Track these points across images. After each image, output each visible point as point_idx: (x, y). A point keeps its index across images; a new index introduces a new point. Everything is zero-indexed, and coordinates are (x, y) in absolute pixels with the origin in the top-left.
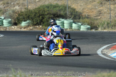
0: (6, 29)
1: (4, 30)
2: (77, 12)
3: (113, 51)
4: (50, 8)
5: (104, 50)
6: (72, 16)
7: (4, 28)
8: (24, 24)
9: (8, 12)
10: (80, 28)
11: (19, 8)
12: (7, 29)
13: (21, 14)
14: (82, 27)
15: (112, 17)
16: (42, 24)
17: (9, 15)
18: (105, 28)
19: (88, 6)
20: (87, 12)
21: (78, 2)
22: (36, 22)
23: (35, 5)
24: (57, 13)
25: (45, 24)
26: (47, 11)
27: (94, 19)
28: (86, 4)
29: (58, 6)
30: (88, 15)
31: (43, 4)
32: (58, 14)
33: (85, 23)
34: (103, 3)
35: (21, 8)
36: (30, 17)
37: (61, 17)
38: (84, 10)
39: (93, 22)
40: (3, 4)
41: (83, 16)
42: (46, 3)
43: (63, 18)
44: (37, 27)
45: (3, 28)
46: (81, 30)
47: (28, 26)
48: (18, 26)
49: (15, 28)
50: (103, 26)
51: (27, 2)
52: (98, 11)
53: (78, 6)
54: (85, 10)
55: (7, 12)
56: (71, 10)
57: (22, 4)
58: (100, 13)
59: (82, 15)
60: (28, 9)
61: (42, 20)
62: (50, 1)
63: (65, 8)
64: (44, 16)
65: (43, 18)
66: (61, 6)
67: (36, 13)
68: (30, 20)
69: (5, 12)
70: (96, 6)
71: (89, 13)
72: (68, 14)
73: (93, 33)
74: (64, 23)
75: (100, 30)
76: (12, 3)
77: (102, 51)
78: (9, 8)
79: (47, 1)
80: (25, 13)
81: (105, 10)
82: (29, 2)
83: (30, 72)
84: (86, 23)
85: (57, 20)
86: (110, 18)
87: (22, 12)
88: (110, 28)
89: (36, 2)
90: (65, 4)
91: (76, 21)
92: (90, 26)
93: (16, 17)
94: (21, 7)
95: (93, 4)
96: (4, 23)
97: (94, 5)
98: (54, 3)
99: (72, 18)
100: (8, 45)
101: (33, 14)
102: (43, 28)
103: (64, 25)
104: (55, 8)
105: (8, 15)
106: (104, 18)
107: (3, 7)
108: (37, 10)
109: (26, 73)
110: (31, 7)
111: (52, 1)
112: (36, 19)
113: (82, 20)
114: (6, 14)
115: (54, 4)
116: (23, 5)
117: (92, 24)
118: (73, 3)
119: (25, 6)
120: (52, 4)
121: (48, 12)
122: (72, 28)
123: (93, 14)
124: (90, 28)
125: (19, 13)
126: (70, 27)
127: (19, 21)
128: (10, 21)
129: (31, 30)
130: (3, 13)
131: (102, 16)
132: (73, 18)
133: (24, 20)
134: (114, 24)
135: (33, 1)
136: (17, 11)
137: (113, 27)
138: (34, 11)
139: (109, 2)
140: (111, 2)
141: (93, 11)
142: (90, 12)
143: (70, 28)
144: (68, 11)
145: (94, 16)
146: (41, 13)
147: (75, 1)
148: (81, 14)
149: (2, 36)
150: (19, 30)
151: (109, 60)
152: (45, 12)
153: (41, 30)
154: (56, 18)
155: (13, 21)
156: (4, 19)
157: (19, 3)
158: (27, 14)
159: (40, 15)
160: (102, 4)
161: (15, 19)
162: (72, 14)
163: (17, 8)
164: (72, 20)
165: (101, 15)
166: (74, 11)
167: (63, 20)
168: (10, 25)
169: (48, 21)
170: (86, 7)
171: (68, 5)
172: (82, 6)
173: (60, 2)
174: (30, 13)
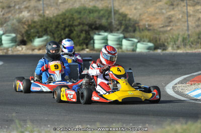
0: (7, 51)
1: (4, 54)
2: (130, 19)
3: (193, 87)
4: (82, 13)
5: (178, 85)
6: (121, 27)
7: (4, 49)
8: (39, 42)
9: (10, 22)
10: (136, 46)
11: (29, 14)
12: (9, 52)
13: (33, 25)
14: (139, 45)
15: (190, 28)
18: (178, 47)
19: (148, 9)
20: (148, 19)
22: (58, 38)
23: (56, 9)
24: (95, 22)
26: (78, 19)
27: (160, 32)
28: (144, 6)
29: (96, 11)
30: (150, 26)
31: (71, 7)
32: (96, 24)
33: (143, 38)
34: (175, 3)
35: (33, 16)
36: (48, 29)
37: (102, 30)
38: (141, 16)
39: (157, 36)
40: (1, 9)
41: (141, 27)
42: (75, 5)
43: (106, 31)
45: (1, 50)
46: (138, 50)
48: (28, 46)
49: (22, 49)
50: (175, 44)
51: (43, 4)
52: (167, 18)
53: (131, 10)
54: (144, 17)
55: (8, 21)
56: (119, 16)
57: (35, 7)
58: (169, 20)
59: (140, 24)
60: (44, 16)
61: (69, 34)
62: (83, 2)
63: (109, 12)
64: (72, 28)
65: (71, 31)
66: (102, 10)
67: (59, 23)
68: (48, 35)
69: (5, 22)
70: (162, 9)
71: (151, 21)
72: (115, 23)
73: (159, 55)
74: (107, 40)
75: (170, 50)
76: (17, 7)
77: (174, 88)
78: (12, 15)
79: (77, 2)
80: (39, 23)
81: (179, 15)
82: (47, 5)
83: (49, 126)
84: (145, 37)
85: (95, 34)
86: (188, 30)
87: (34, 22)
88: (188, 47)
89: (59, 3)
90: (110, 6)
91: (127, 35)
92: (153, 43)
93: (23, 31)
95: (157, 5)
96: (3, 42)
97: (160, 7)
98: (89, 5)
99: (121, 30)
100: (10, 79)
101: (54, 25)
103: (107, 43)
104: (92, 15)
105: (10, 27)
106: (178, 29)
107: (2, 13)
108: (61, 18)
109: (42, 128)
110: (50, 13)
112: (58, 32)
113: (138, 33)
114: (7, 25)
115: (90, 7)
116: (35, 10)
117: (156, 41)
118: (122, 5)
119: (39, 10)
120: (85, 7)
121: (79, 20)
122: (121, 48)
123: (158, 23)
124: (153, 48)
125: (30, 23)
126: (118, 46)
127: (29, 37)
128: (14, 38)
130: (2, 24)
131: (173, 26)
132: (123, 30)
133: (38, 35)
134: (194, 40)
135: (53, 3)
136: (24, 19)
137: (192, 46)
138: (56, 19)
139: (185, 1)
140: (188, 1)
141: (157, 19)
142: (152, 19)
143: (118, 48)
144: (114, 19)
145: (160, 26)
146: (67, 22)
147: (126, 2)
148: (136, 22)
150: (30, 52)
152: (74, 22)
154: (94, 31)
155: (19, 37)
156: (3, 34)
157: (29, 6)
158: (42, 24)
159: (65, 27)
160: (172, 5)
162: (121, 23)
163: (25, 14)
164: (121, 33)
165: (171, 24)
166: (124, 19)
167: (106, 34)
168: (13, 44)
169: (79, 36)
170: (145, 11)
171: (114, 8)
172: (139, 9)
173: (100, 3)
174: (47, 22)
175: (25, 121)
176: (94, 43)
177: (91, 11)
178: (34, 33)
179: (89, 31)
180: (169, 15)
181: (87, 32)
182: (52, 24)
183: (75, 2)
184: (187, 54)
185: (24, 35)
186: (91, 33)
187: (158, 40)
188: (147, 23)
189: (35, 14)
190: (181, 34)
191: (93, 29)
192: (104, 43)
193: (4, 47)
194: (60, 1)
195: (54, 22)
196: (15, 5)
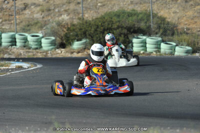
0: (47, 54)
1: (44, 57)
2: (168, 22)
4: (121, 17)
6: (159, 31)
7: (44, 52)
8: (78, 45)
9: (50, 25)
10: (175, 50)
11: (68, 17)
12: (49, 55)
13: (72, 28)
14: (177, 48)
19: (187, 12)
20: (186, 23)
21: (169, 6)
23: (96, 12)
24: (134, 25)
26: (116, 22)
27: (198, 35)
28: (183, 10)
29: (135, 14)
30: (188, 29)
31: (110, 11)
32: (135, 28)
36: (87, 33)
37: (140, 33)
38: (180, 20)
39: (196, 40)
40: (41, 12)
41: (179, 31)
42: (114, 9)
43: (144, 35)
45: (41, 53)
46: (176, 54)
47: (85, 49)
48: (68, 49)
49: (61, 52)
51: (83, 7)
53: (170, 13)
54: (182, 21)
55: (48, 24)
56: (158, 19)
57: (74, 10)
59: (178, 28)
60: (83, 19)
62: (122, 6)
63: (148, 16)
66: (141, 13)
67: (98, 27)
68: (86, 38)
69: (45, 26)
71: (189, 25)
72: (153, 26)
73: (197, 59)
74: (146, 43)
76: (57, 10)
78: (52, 18)
79: (116, 6)
82: (86, 8)
84: (183, 43)
85: (134, 37)
87: (74, 25)
89: (97, 6)
90: (148, 9)
91: (166, 38)
92: (191, 47)
93: (63, 34)
94: (71, 16)
95: (196, 9)
96: (43, 45)
97: (198, 11)
98: (128, 9)
99: (160, 33)
100: (50, 81)
101: (93, 28)
103: (146, 46)
104: (131, 18)
105: (50, 30)
107: (42, 16)
108: (100, 22)
110: (89, 16)
111: (126, 6)
112: (97, 36)
113: (176, 37)
114: (47, 28)
115: (128, 10)
116: (74, 13)
117: (195, 44)
118: (161, 8)
119: (79, 14)
120: (124, 10)
121: (118, 24)
122: (159, 52)
123: (196, 27)
124: (191, 52)
125: (69, 26)
126: (156, 49)
127: (68, 40)
130: (41, 27)
132: (162, 34)
133: (77, 38)
135: (92, 6)
136: (64, 22)
138: (95, 22)
141: (196, 22)
142: (191, 23)
143: (156, 52)
145: (198, 30)
146: (106, 26)
147: (164, 5)
148: (175, 26)
149: (39, 66)
150: (69, 55)
152: (113, 25)
155: (59, 41)
156: (43, 37)
157: (69, 9)
158: (82, 27)
159: (104, 30)
161: (62, 37)
162: (160, 26)
163: (65, 17)
164: (159, 37)
166: (163, 22)
167: (144, 37)
168: (53, 47)
170: (184, 15)
171: (152, 11)
172: (178, 13)
173: (139, 7)
174: (87, 26)
175: (63, 123)
176: (132, 46)
177: (130, 15)
178: (73, 36)
179: (128, 34)
181: (126, 36)
182: (91, 27)
183: (114, 5)
185: (64, 38)
186: (129, 36)
188: (185, 28)
189: (74, 18)
191: (132, 33)
192: (142, 46)
193: (44, 50)
194: (99, 4)
195: (93, 25)
196: (54, 8)
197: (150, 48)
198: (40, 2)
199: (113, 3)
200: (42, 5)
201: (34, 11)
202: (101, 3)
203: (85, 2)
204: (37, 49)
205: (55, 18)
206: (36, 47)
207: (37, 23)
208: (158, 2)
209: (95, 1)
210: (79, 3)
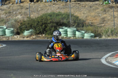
0: (9, 38)
1: (7, 40)
2: (80, 19)
4: (52, 16)
5: (108, 58)
6: (75, 24)
7: (7, 37)
8: (27, 33)
9: (10, 21)
10: (84, 36)
11: (21, 17)
12: (10, 39)
14: (86, 34)
15: (115, 24)
16: (45, 33)
17: (11, 25)
18: (109, 36)
19: (91, 13)
20: (91, 19)
21: (80, 9)
22: (39, 31)
23: (37, 14)
25: (48, 32)
26: (49, 19)
27: (98, 27)
28: (89, 12)
29: (60, 15)
30: (92, 23)
31: (46, 13)
32: (61, 22)
33: (88, 30)
34: (107, 10)
35: (24, 18)
36: (32, 26)
37: (64, 26)
38: (87, 18)
39: (96, 29)
40: (5, 14)
41: (87, 24)
42: (48, 11)
43: (66, 27)
44: (40, 36)
45: (5, 38)
46: (85, 38)
47: (31, 35)
48: (21, 35)
49: (17, 37)
50: (107, 34)
51: (30, 11)
52: (102, 19)
53: (81, 14)
56: (74, 18)
57: (25, 13)
59: (86, 22)
60: (30, 18)
61: (45, 28)
62: (53, 10)
63: (68, 15)
64: (47, 25)
65: (46, 27)
66: (64, 14)
67: (39, 22)
68: (32, 29)
69: (7, 22)
70: (99, 13)
71: (92, 21)
72: (71, 22)
73: (97, 40)
74: (67, 32)
75: (104, 37)
76: (14, 13)
77: (106, 59)
78: (11, 17)
79: (50, 10)
81: (109, 17)
82: (32, 11)
85: (60, 28)
86: (114, 26)
87: (24, 21)
90: (68, 12)
91: (79, 29)
92: (93, 33)
93: (18, 26)
94: (23, 16)
95: (96, 11)
96: (6, 33)
97: (98, 13)
99: (75, 26)
101: (36, 23)
102: (46, 37)
103: (67, 33)
104: (58, 17)
106: (108, 25)
107: (5, 16)
108: (40, 19)
110: (34, 16)
111: (55, 10)
112: (38, 27)
113: (85, 28)
114: (9, 23)
115: (57, 12)
117: (96, 32)
118: (75, 11)
119: (27, 15)
120: (54, 12)
121: (50, 20)
122: (75, 37)
123: (97, 22)
124: (94, 36)
125: (22, 22)
126: (73, 35)
127: (21, 30)
128: (13, 30)
129: (34, 40)
130: (5, 23)
131: (105, 23)
132: (77, 26)
133: (26, 29)
135: (36, 10)
136: (19, 20)
137: (117, 35)
138: (37, 19)
139: (113, 9)
140: (114, 9)
141: (96, 19)
142: (93, 19)
143: (73, 36)
144: (71, 19)
145: (98, 23)
146: (44, 21)
147: (78, 9)
148: (84, 21)
149: (4, 45)
150: (22, 39)
151: (113, 67)
152: (48, 21)
153: (44, 39)
154: (59, 26)
155: (16, 31)
156: (6, 28)
157: (22, 12)
158: (29, 23)
159: (43, 24)
160: (105, 11)
162: (75, 22)
163: (19, 17)
164: (75, 28)
165: (105, 22)
166: (77, 19)
168: (12, 34)
169: (50, 30)
170: (89, 15)
171: (71, 13)
172: (86, 14)
173: (63, 10)
174: (32, 22)
177: (57, 15)
178: (24, 27)
179: (56, 26)
180: (103, 17)
182: (35, 22)
183: (48, 9)
184: (114, 40)
186: (57, 27)
187: (97, 32)
188: (90, 22)
190: (110, 28)
192: (65, 33)
193: (7, 36)
194: (39, 9)
195: (36, 21)
196: (13, 11)
197: (70, 34)
198: (4, 8)
199: (47, 8)
200: (5, 10)
201: (1, 13)
202: (41, 8)
203: (31, 8)
204: (3, 35)
205: (13, 17)
206: (2, 34)
207: (3, 20)
208: (74, 8)
209: (37, 7)
210: (27, 8)
